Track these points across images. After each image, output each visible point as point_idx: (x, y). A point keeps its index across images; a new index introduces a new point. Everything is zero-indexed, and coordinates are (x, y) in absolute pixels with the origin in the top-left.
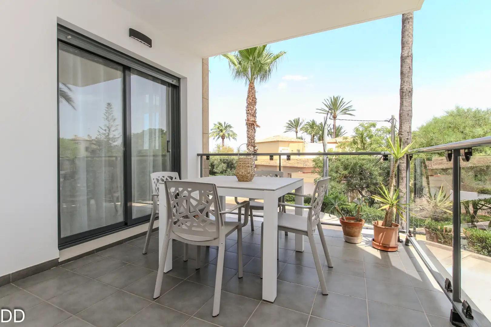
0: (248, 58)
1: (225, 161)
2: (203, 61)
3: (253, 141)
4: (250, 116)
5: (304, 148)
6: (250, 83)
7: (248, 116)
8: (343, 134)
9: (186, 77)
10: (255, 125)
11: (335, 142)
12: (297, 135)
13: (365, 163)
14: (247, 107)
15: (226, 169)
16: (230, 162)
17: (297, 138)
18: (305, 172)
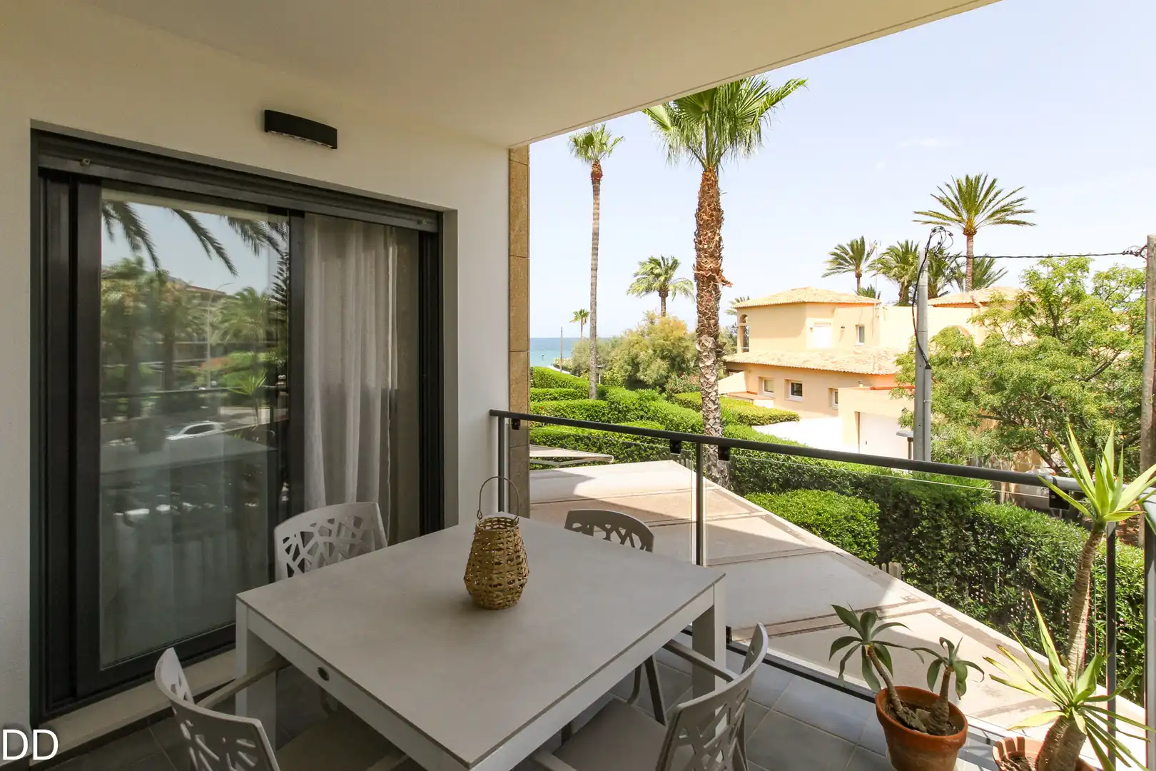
0: (700, 109)
1: (665, 353)
2: (510, 155)
3: (712, 322)
4: (706, 257)
5: (876, 319)
6: (706, 171)
7: (699, 256)
8: (996, 277)
9: (454, 208)
10: (719, 280)
11: (970, 303)
12: (858, 282)
13: (1056, 379)
14: (698, 235)
15: (668, 373)
16: (679, 355)
17: (859, 293)
18: (877, 386)
